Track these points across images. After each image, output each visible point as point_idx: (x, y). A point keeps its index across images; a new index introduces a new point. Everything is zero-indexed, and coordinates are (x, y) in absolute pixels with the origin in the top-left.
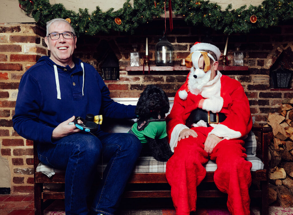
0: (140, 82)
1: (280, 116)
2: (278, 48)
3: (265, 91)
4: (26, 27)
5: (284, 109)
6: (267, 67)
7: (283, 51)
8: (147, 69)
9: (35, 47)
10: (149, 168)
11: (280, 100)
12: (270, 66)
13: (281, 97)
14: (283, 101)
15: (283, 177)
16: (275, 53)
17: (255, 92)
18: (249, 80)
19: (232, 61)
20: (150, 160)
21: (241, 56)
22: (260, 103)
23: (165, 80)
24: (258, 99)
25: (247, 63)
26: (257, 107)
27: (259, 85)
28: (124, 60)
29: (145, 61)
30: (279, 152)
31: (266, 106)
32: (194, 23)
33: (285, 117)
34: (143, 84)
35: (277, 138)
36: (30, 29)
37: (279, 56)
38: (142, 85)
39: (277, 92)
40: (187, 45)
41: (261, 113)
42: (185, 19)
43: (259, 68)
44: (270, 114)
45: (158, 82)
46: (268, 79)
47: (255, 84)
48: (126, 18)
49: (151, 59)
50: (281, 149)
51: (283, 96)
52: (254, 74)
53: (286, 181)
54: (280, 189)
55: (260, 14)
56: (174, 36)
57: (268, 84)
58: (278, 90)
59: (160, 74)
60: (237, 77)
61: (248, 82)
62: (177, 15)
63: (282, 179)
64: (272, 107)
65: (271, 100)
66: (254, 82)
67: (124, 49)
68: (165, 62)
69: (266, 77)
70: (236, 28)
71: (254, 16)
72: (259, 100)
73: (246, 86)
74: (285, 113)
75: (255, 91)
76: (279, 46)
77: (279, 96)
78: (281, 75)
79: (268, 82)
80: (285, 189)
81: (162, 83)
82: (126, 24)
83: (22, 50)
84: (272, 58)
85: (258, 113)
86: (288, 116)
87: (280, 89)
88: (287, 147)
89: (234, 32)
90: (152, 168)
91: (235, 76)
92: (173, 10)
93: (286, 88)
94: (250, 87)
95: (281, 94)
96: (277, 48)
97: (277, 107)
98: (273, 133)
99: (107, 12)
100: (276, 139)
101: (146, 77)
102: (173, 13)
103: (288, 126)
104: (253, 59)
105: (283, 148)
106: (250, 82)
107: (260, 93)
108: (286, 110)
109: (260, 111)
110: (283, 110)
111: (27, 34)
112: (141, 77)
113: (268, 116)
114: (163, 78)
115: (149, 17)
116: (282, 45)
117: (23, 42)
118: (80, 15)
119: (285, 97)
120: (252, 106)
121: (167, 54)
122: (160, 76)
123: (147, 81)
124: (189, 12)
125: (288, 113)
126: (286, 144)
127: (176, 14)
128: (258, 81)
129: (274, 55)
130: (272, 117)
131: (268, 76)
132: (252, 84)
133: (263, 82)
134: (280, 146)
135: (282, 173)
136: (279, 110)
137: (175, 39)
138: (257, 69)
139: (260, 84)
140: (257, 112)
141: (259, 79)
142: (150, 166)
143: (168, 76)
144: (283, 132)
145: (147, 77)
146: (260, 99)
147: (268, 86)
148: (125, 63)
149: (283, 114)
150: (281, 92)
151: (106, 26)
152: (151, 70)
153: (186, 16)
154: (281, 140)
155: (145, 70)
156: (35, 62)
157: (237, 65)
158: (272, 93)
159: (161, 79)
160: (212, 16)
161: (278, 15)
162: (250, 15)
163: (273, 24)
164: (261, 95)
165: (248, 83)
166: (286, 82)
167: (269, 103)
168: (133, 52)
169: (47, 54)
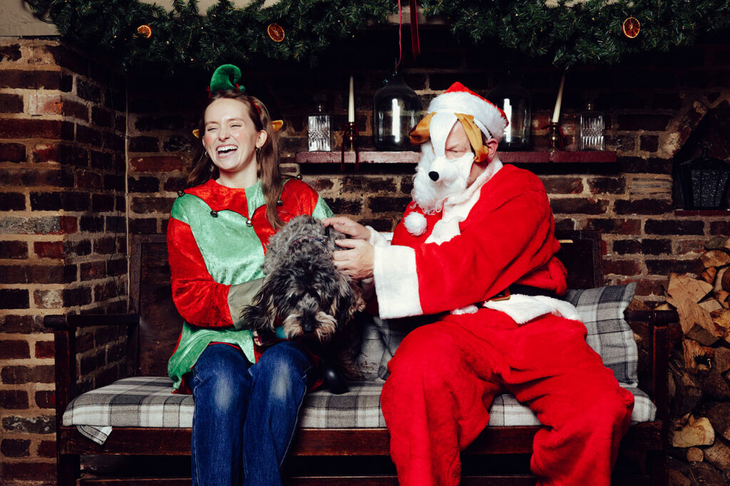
0: (332, 193)
1: (701, 281)
2: (695, 105)
3: (659, 218)
4: (34, 48)
5: (710, 264)
6: (667, 153)
7: (709, 111)
8: (350, 157)
9: (59, 100)
10: (355, 417)
11: (700, 241)
12: (674, 152)
13: (702, 233)
14: (707, 242)
15: (707, 442)
16: (687, 117)
17: (635, 220)
18: (618, 187)
19: (574, 138)
20: (357, 397)
21: (597, 125)
22: (647, 247)
23: (398, 187)
24: (643, 236)
25: (613, 143)
26: (640, 258)
27: (646, 200)
28: (292, 134)
29: (346, 138)
30: (697, 375)
31: (663, 257)
32: (475, 37)
33: (714, 284)
34: (341, 197)
35: (692, 339)
36: (45, 52)
37: (697, 124)
38: (338, 199)
39: (692, 218)
41: (649, 273)
42: (452, 27)
43: (644, 158)
44: (673, 276)
45: (381, 193)
46: (669, 185)
47: (635, 198)
48: (298, 25)
49: (361, 133)
50: (702, 367)
51: (706, 230)
52: (631, 172)
53: (715, 451)
54: (697, 472)
55: (649, 15)
56: (422, 71)
57: (668, 197)
58: (694, 215)
59: (385, 173)
60: (588, 181)
61: (617, 193)
62: (430, 17)
63: (704, 447)
64: (678, 259)
65: (676, 240)
66: (631, 194)
68: (397, 140)
69: (664, 180)
70: (586, 51)
71: (633, 20)
72: (644, 241)
73: (612, 203)
74: (711, 274)
75: (634, 216)
76: (697, 100)
77: (696, 228)
78: (701, 174)
79: (667, 193)
80: (712, 471)
81: (390, 196)
82: (298, 39)
83: (25, 108)
84: (680, 130)
85: (642, 274)
86: (719, 281)
87: (699, 211)
88: (717, 362)
89: (580, 62)
90: (364, 417)
91: (581, 177)
92: (420, 4)
93: (715, 208)
94: (621, 207)
95: (701, 224)
96: (693, 103)
97: (691, 259)
98: (680, 326)
99: (247, 9)
100: (688, 343)
101: (349, 180)
102: (421, 10)
103: (721, 307)
104: (628, 132)
105: (708, 365)
106: (622, 192)
107: (647, 222)
108: (715, 267)
109: (646, 270)
110: (706, 265)
111: (39, 67)
112: (336, 180)
113: (669, 281)
114: (394, 182)
115: (357, 23)
116: (705, 95)
117: (27, 88)
118: (177, 15)
119: (712, 232)
120: (626, 255)
121: (405, 120)
122: (384, 178)
123: (352, 191)
124: (461, 8)
125: (720, 275)
126: (714, 355)
127: (428, 13)
128: (643, 190)
129: (684, 123)
130: (678, 285)
131: (669, 177)
132: (626, 197)
133: (656, 193)
134: (699, 360)
135: (705, 431)
136: (696, 268)
137: (425, 81)
138: (641, 158)
139: (648, 197)
140: (640, 272)
141: (644, 186)
142: (360, 412)
143: (405, 176)
144: (708, 324)
145: (352, 179)
146: (646, 236)
147: (669, 203)
148: (293, 143)
149: (707, 278)
150: (704, 219)
151: (244, 44)
152: (361, 160)
153: (454, 20)
154: (701, 345)
155: (346, 161)
156: (59, 140)
157: (587, 149)
158: (679, 221)
159: (389, 185)
160: (524, 20)
161: (695, 18)
162: (623, 17)
163: (683, 41)
164: (651, 226)
165: (616, 196)
166: (716, 193)
167: (670, 247)
168: (315, 113)
169: (91, 119)
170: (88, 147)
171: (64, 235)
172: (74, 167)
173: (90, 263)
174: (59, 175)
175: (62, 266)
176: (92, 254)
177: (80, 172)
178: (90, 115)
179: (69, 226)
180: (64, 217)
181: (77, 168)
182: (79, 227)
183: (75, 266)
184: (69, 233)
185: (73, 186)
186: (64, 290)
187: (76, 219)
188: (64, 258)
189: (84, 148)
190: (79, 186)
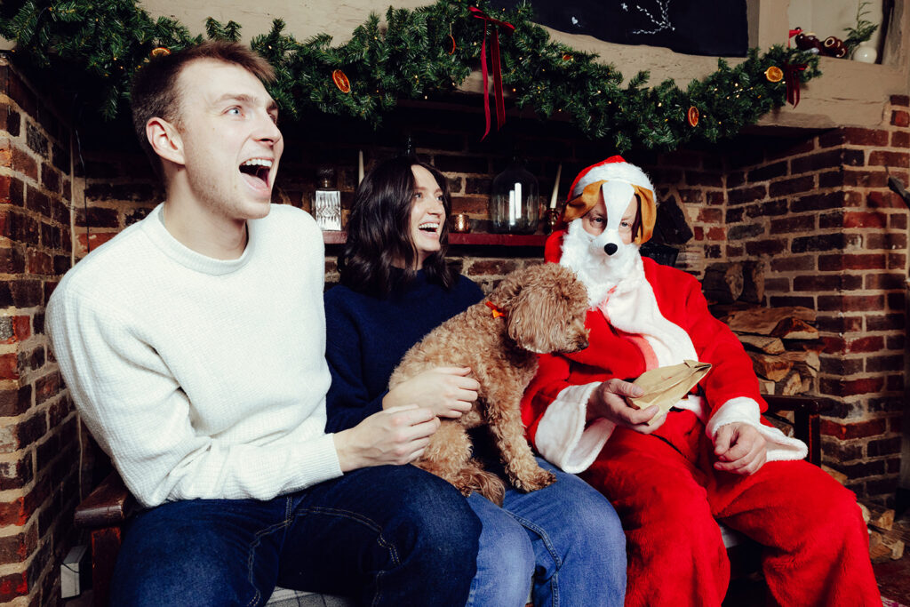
7: (662, 203)
9: (7, 147)
40: (459, 179)
67: (290, 180)
153: (521, 93)
156: (7, 205)
169: (40, 179)
170: (38, 217)
171: (16, 343)
172: (25, 244)
173: (44, 377)
174: (8, 256)
175: (15, 391)
176: (45, 365)
177: (31, 252)
178: (39, 174)
179: (22, 330)
180: (17, 317)
181: (28, 246)
182: (32, 329)
183: (30, 386)
184: (22, 340)
185: (24, 272)
186: (18, 425)
187: (28, 318)
188: (17, 378)
189: (35, 218)
190: (31, 271)
